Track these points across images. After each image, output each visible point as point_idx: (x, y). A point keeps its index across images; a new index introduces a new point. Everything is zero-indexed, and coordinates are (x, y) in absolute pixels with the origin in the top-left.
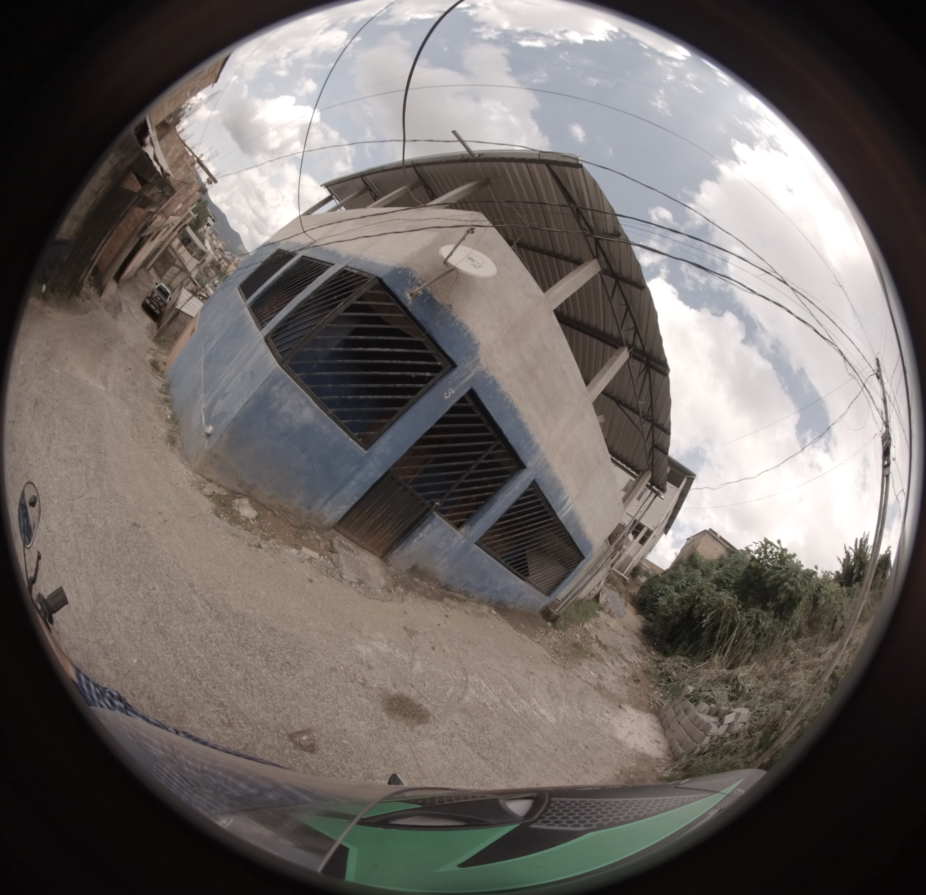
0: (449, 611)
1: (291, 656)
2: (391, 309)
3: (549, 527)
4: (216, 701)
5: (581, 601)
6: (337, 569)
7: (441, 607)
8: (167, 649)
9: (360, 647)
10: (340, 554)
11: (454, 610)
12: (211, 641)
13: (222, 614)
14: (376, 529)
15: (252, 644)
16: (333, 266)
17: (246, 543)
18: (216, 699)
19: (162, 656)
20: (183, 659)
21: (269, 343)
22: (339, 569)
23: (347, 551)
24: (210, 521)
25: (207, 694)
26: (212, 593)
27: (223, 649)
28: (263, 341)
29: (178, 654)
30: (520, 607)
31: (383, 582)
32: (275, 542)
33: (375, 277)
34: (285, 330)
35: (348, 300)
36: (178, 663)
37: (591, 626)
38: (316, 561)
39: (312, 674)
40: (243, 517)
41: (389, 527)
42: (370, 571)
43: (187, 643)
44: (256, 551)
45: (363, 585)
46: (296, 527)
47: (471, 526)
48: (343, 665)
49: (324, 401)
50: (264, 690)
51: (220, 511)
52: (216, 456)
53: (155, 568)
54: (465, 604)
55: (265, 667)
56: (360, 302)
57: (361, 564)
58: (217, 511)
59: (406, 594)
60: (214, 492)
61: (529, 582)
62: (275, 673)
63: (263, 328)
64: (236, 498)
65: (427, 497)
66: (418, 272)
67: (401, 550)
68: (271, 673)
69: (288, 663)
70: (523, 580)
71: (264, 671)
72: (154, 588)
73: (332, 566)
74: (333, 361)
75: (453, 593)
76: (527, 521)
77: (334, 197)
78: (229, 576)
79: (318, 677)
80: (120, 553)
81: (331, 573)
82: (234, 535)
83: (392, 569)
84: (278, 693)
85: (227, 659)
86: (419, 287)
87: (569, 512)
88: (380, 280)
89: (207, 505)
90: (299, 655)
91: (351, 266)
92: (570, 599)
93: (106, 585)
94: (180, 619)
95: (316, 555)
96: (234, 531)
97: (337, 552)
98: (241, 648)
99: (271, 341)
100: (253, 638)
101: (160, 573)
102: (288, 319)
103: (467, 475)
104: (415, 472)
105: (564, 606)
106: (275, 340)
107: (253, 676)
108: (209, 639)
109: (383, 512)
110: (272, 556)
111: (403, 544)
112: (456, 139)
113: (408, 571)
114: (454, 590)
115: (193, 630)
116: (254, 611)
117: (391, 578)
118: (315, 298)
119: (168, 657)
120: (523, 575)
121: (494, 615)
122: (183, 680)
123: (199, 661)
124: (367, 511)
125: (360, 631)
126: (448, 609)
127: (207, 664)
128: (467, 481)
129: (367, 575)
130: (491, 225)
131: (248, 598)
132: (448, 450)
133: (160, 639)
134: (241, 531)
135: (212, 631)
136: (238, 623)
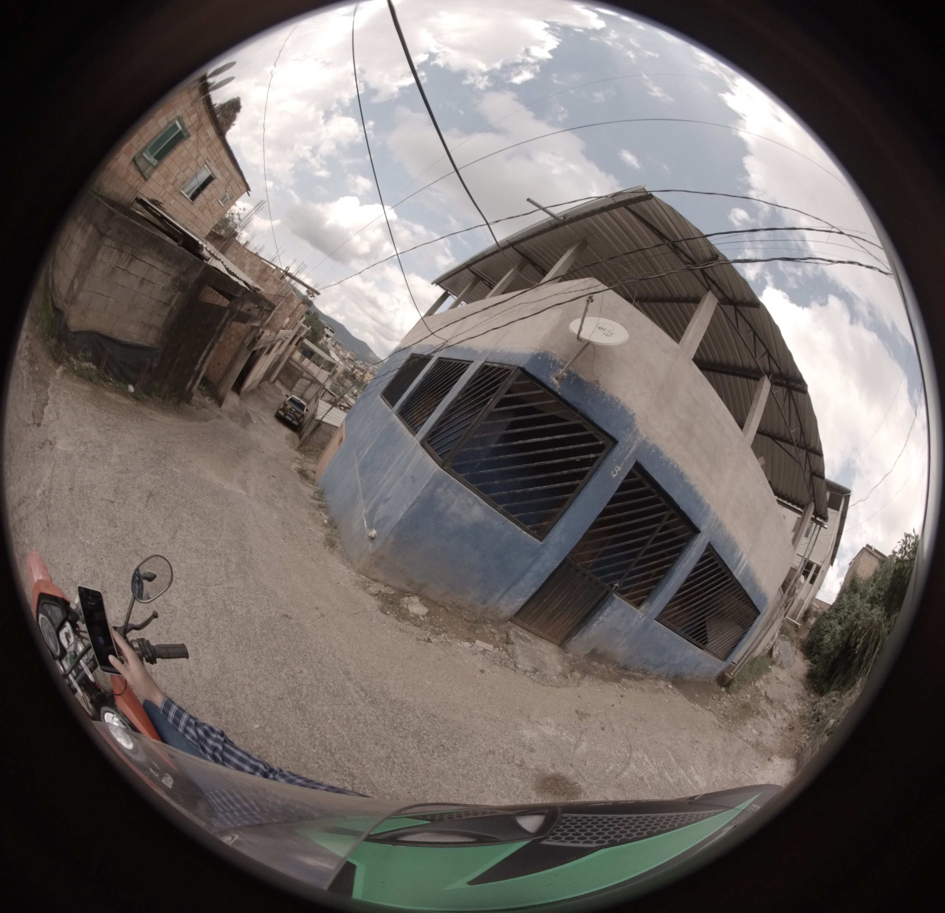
0: (625, 691)
1: (447, 740)
2: (542, 397)
3: (726, 589)
4: (346, 771)
5: (756, 658)
6: (511, 660)
7: (617, 687)
8: (302, 723)
9: (525, 732)
10: (516, 645)
11: (631, 689)
12: (359, 722)
13: (378, 700)
14: (555, 618)
15: (406, 728)
16: (473, 363)
17: (414, 637)
18: (347, 770)
19: (294, 728)
20: (320, 733)
21: (426, 447)
22: (514, 659)
23: (523, 641)
24: (375, 617)
25: (336, 764)
26: (370, 681)
27: (371, 730)
28: (419, 446)
29: (315, 729)
30: (697, 676)
31: (559, 668)
32: (446, 636)
33: (516, 368)
34: (440, 433)
35: (497, 395)
36: (312, 735)
37: (762, 683)
38: (490, 653)
39: (466, 756)
40: (412, 613)
41: (569, 614)
42: (547, 659)
43: (329, 721)
44: (425, 645)
45: (538, 673)
46: (471, 622)
47: (651, 602)
48: (503, 748)
49: (493, 498)
50: (407, 767)
51: (386, 609)
52: (382, 558)
53: (305, 655)
54: (642, 682)
55: (415, 748)
56: (509, 396)
57: (538, 653)
58: (383, 608)
59: (583, 678)
60: (380, 591)
61: (708, 651)
62: (425, 753)
63: (417, 433)
64: (405, 596)
65: (607, 580)
66: (557, 354)
67: (581, 635)
68: (420, 753)
69: (442, 745)
70: (702, 649)
71: (412, 752)
72: (301, 672)
73: (507, 657)
74: (496, 458)
75: (631, 672)
76: (706, 587)
77: (449, 293)
78: (392, 667)
79: (473, 759)
80: (264, 638)
81: (505, 663)
82: (401, 630)
83: (570, 655)
84: (422, 771)
85: (373, 738)
86: (562, 369)
87: (745, 569)
88: (523, 369)
89: (372, 603)
90: (456, 740)
91: (490, 360)
92: (746, 659)
93: (240, 662)
94: (327, 701)
95: (490, 647)
96: (401, 627)
97: (513, 643)
98: (392, 730)
99: (428, 446)
100: (408, 723)
101: (312, 659)
102: (441, 422)
103: (644, 551)
104: (593, 556)
105: (740, 667)
106: (432, 443)
107: (398, 755)
108: (357, 720)
109: (562, 600)
110: (442, 649)
111: (581, 631)
112: (537, 208)
113: (586, 656)
114: (632, 669)
115: (339, 711)
116: (415, 699)
117: (568, 664)
118: (463, 398)
119: (302, 730)
120: (701, 644)
121: (671, 689)
122: (312, 750)
123: (339, 737)
124: (545, 601)
125: (529, 717)
126: (625, 689)
127: (348, 740)
128: (645, 557)
129: (543, 663)
130: (606, 288)
131: (411, 687)
132: (624, 529)
133: (296, 714)
134: (409, 627)
135: (363, 713)
136: (394, 709)
